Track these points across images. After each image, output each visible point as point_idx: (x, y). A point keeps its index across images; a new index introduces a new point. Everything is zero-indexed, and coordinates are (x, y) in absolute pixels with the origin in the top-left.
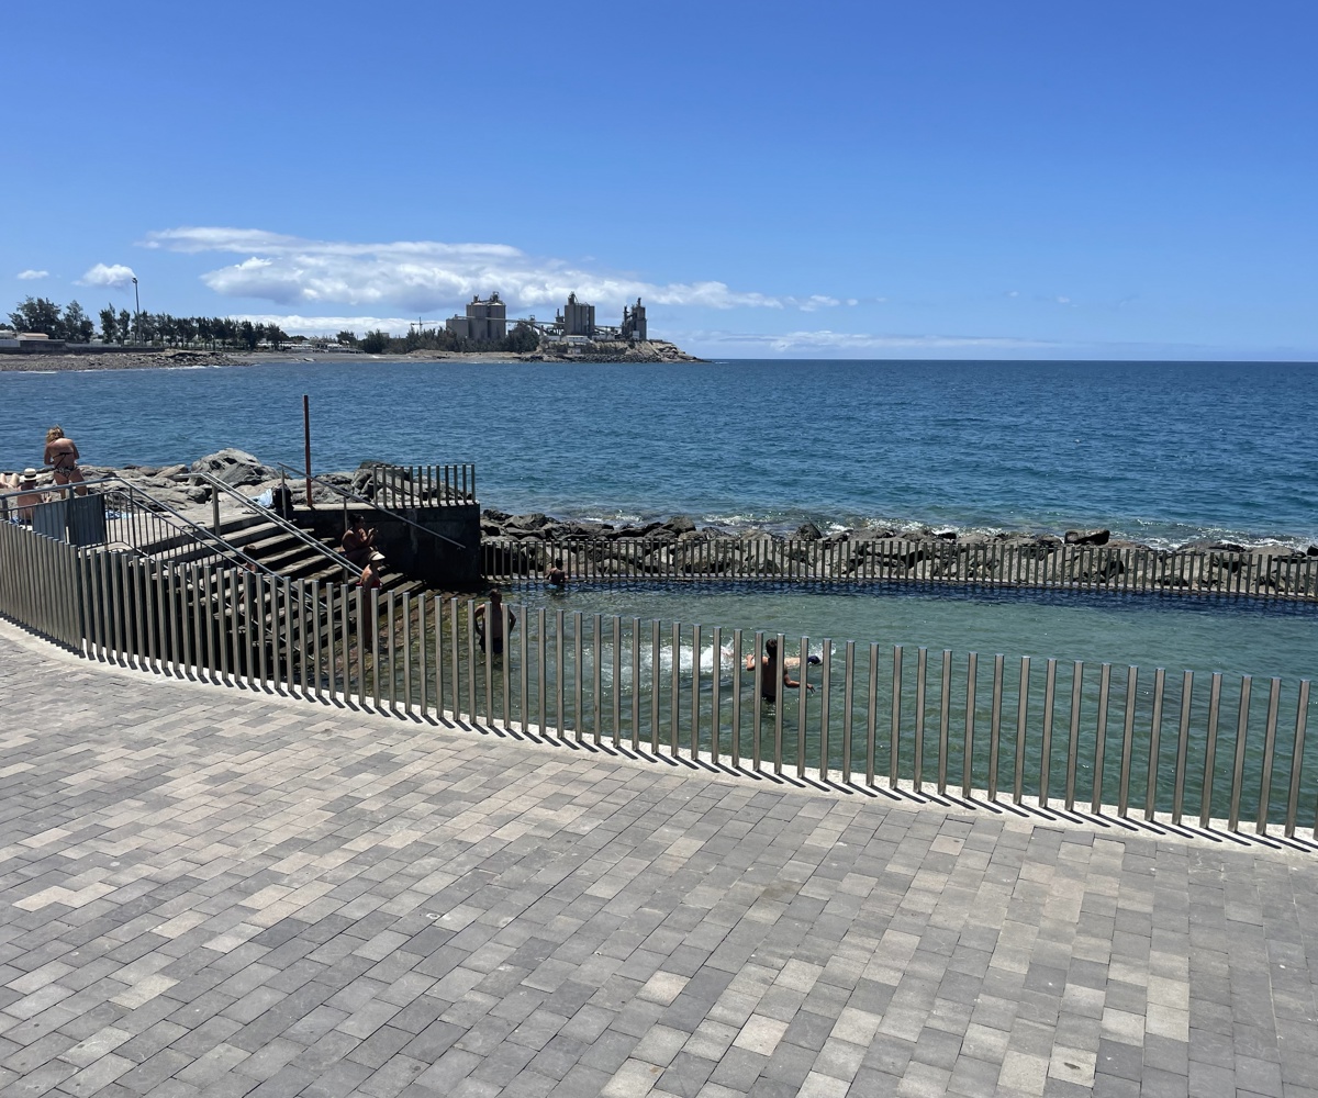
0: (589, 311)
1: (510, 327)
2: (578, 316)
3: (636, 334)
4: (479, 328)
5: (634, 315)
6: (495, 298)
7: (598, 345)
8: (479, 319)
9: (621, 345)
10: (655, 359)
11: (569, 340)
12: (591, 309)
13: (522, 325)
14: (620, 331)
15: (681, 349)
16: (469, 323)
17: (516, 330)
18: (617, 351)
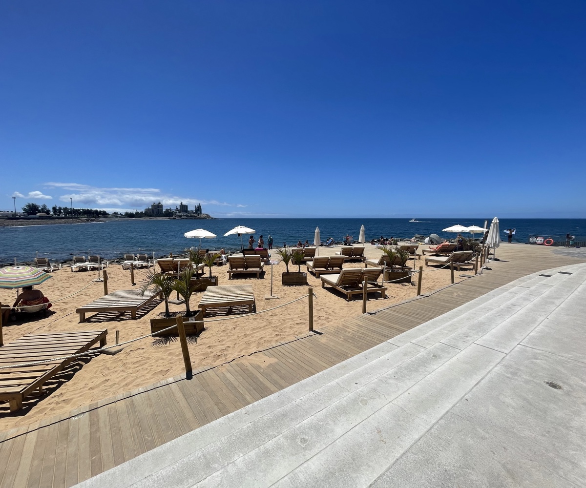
0: (186, 207)
1: (164, 211)
2: (184, 208)
3: (199, 212)
4: (155, 211)
5: (198, 208)
6: (160, 203)
7: (190, 215)
8: (155, 208)
9: (195, 215)
10: (205, 218)
11: (181, 214)
12: (187, 206)
13: (167, 210)
14: (194, 212)
15: (211, 216)
16: (153, 210)
17: (166, 211)
18: (194, 216)
